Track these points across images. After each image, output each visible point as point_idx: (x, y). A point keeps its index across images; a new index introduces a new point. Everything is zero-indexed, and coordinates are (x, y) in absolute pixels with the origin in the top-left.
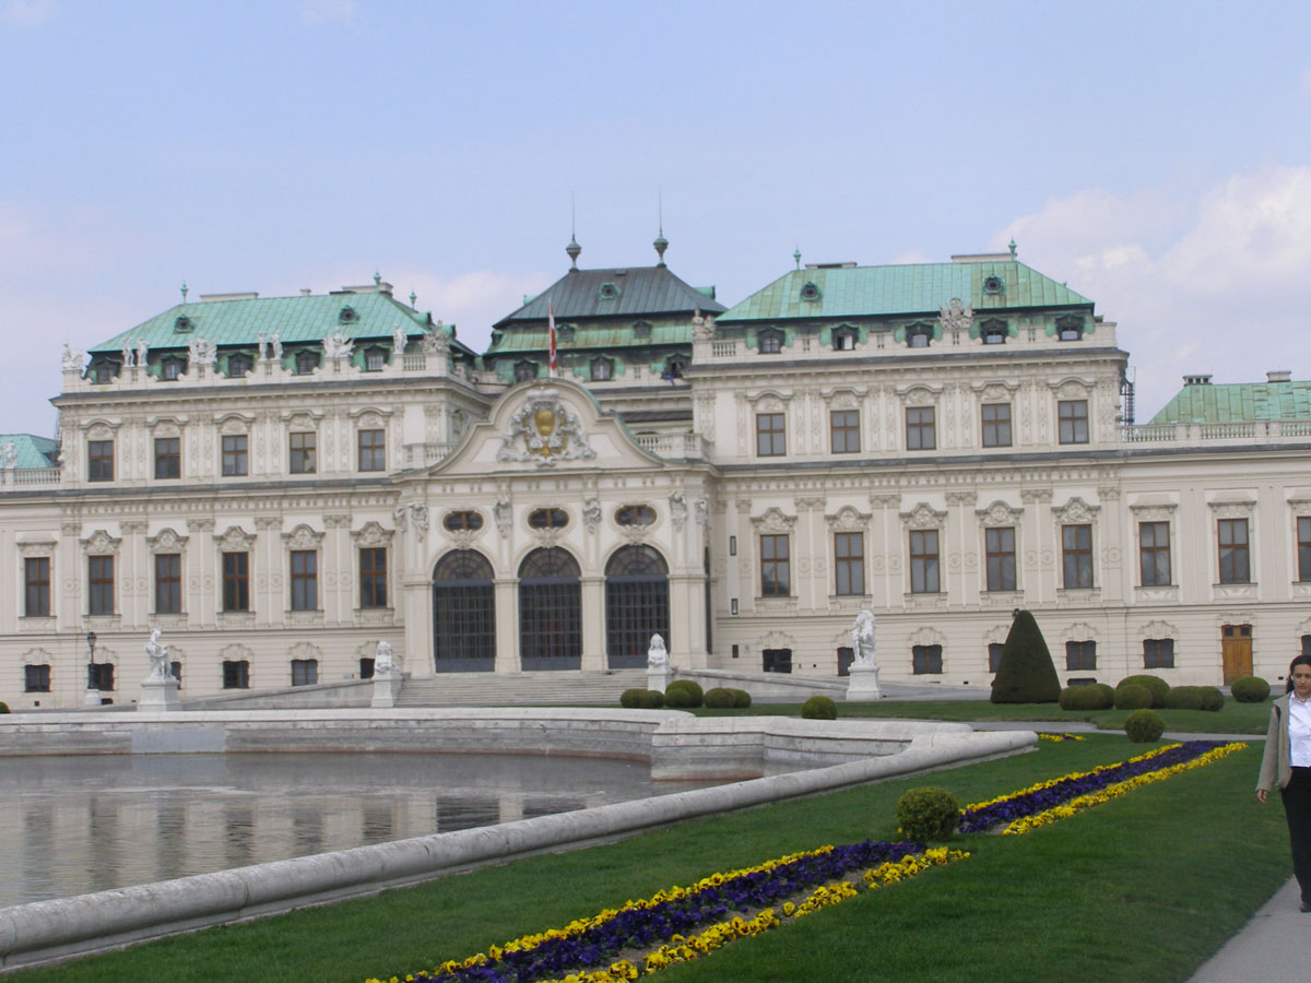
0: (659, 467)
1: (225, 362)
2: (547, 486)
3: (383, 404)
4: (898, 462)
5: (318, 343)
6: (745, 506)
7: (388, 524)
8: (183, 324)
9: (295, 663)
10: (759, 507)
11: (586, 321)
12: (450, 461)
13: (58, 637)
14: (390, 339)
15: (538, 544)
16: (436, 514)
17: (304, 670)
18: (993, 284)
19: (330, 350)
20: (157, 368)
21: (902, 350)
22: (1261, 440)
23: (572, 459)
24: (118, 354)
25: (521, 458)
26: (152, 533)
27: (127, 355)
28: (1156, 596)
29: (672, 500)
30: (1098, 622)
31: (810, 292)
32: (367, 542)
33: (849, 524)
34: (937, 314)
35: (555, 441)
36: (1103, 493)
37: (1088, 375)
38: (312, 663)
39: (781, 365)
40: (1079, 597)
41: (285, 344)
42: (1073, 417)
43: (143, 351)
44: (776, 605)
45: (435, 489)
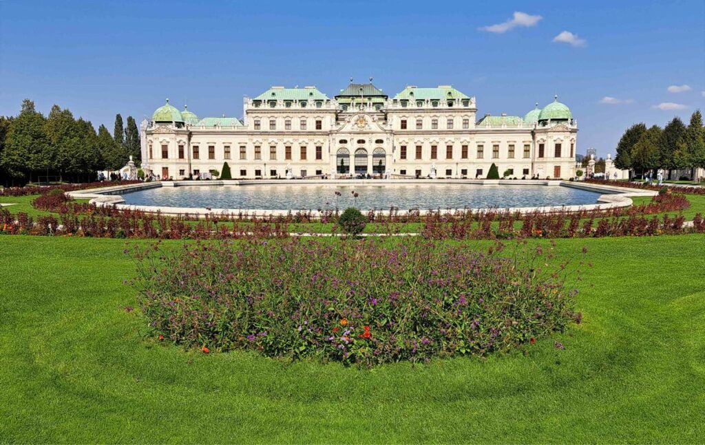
0: (385, 132)
1: (285, 104)
2: (361, 135)
3: (321, 115)
4: (431, 132)
5: (307, 100)
6: (398, 139)
7: (322, 141)
8: (273, 94)
9: (302, 171)
10: (401, 140)
11: (357, 96)
12: (341, 129)
13: (248, 164)
14: (322, 100)
15: (359, 147)
16: (338, 140)
17: (304, 172)
18: (450, 93)
19: (309, 101)
20: (269, 104)
21: (432, 107)
22: (503, 128)
23: (366, 129)
24: (261, 101)
25: (356, 129)
26: (269, 141)
27: (263, 101)
28: (480, 160)
29: (387, 139)
30: (469, 165)
31: (412, 93)
32: (318, 145)
33: (419, 144)
34: (439, 100)
35: (363, 125)
36: (471, 139)
37: (469, 114)
38: (305, 171)
39: (407, 110)
40: (465, 160)
41: (299, 101)
42: (466, 123)
43: (266, 101)
44: (403, 160)
45: (338, 135)
